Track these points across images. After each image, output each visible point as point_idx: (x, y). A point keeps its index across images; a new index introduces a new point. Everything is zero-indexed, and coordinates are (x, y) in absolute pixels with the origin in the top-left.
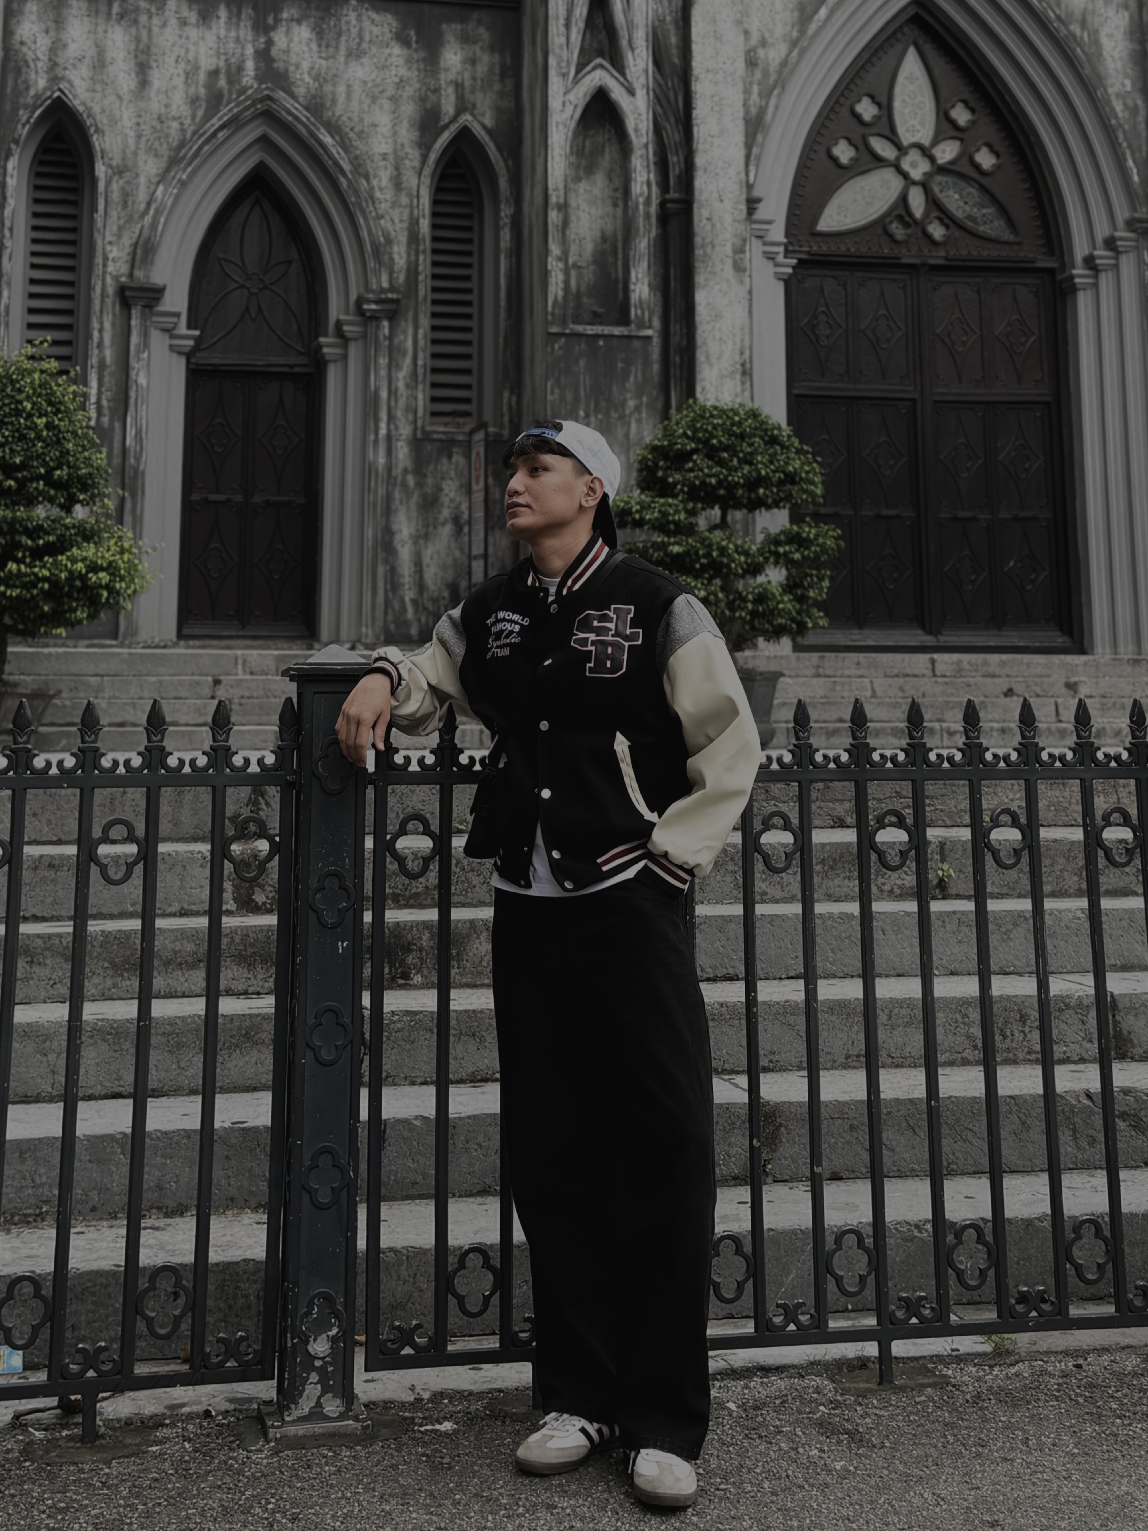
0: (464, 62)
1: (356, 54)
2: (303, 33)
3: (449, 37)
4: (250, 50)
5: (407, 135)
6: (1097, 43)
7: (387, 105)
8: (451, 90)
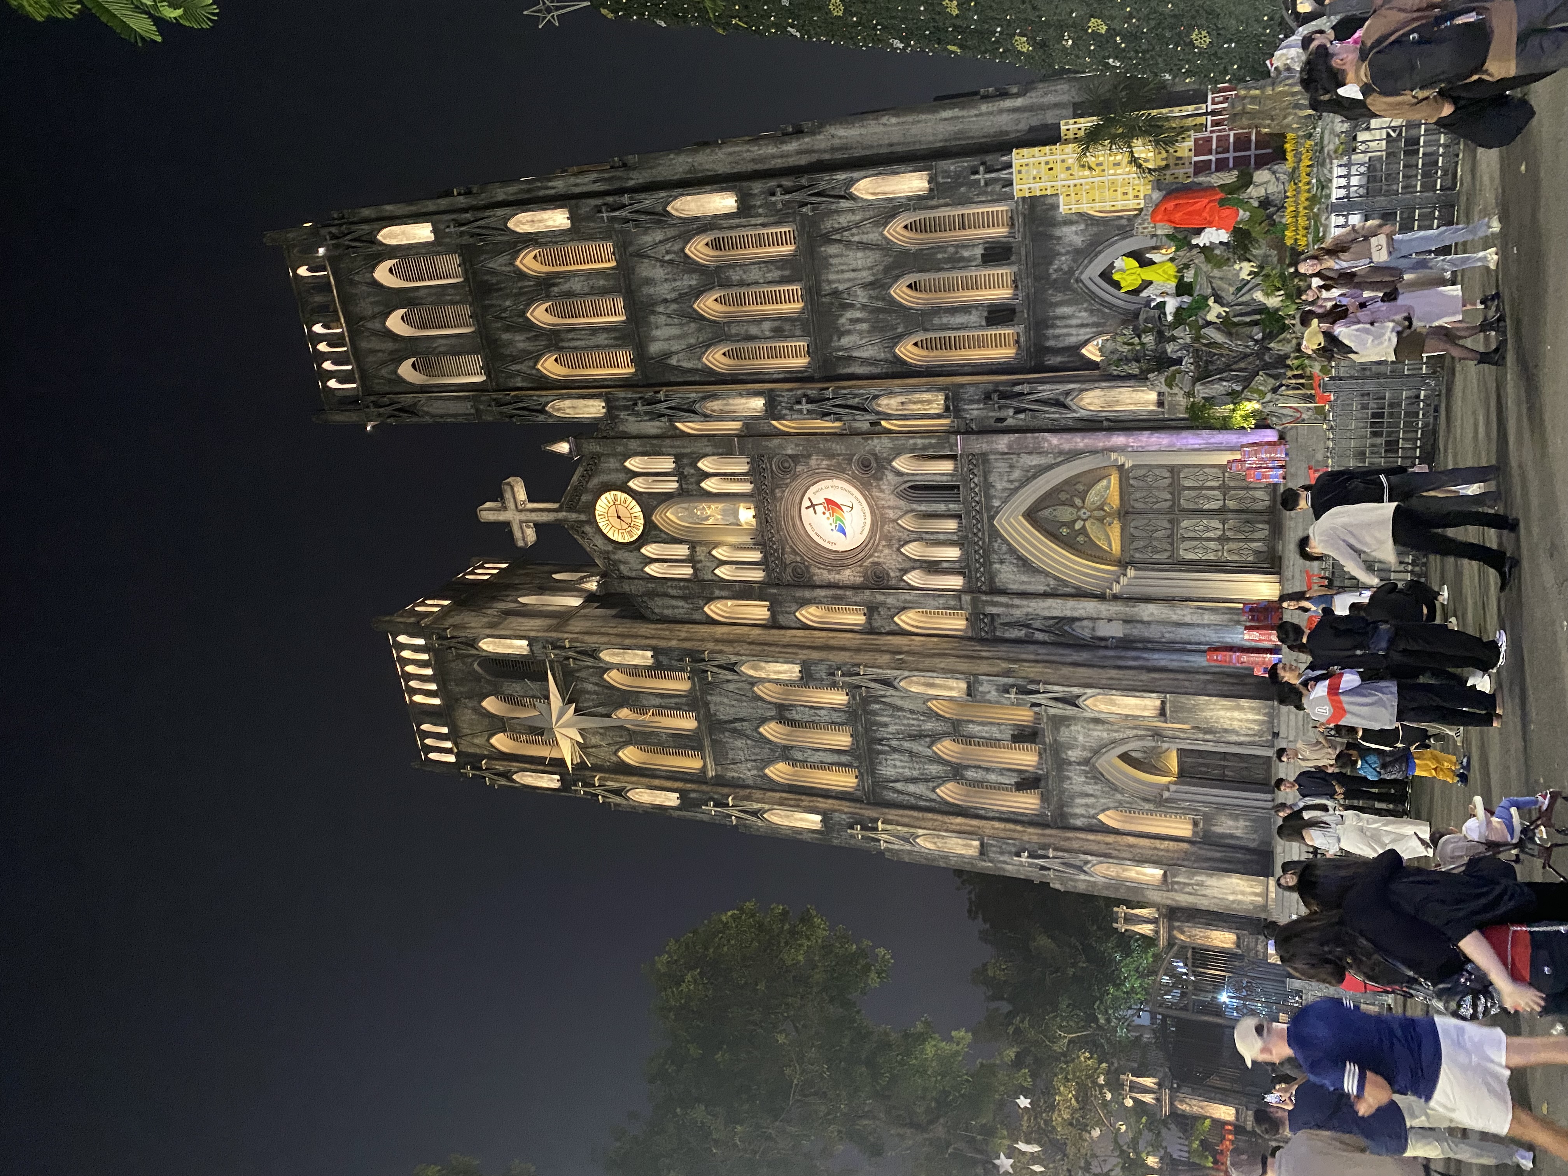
4: (1077, 767)
6: (1035, 466)
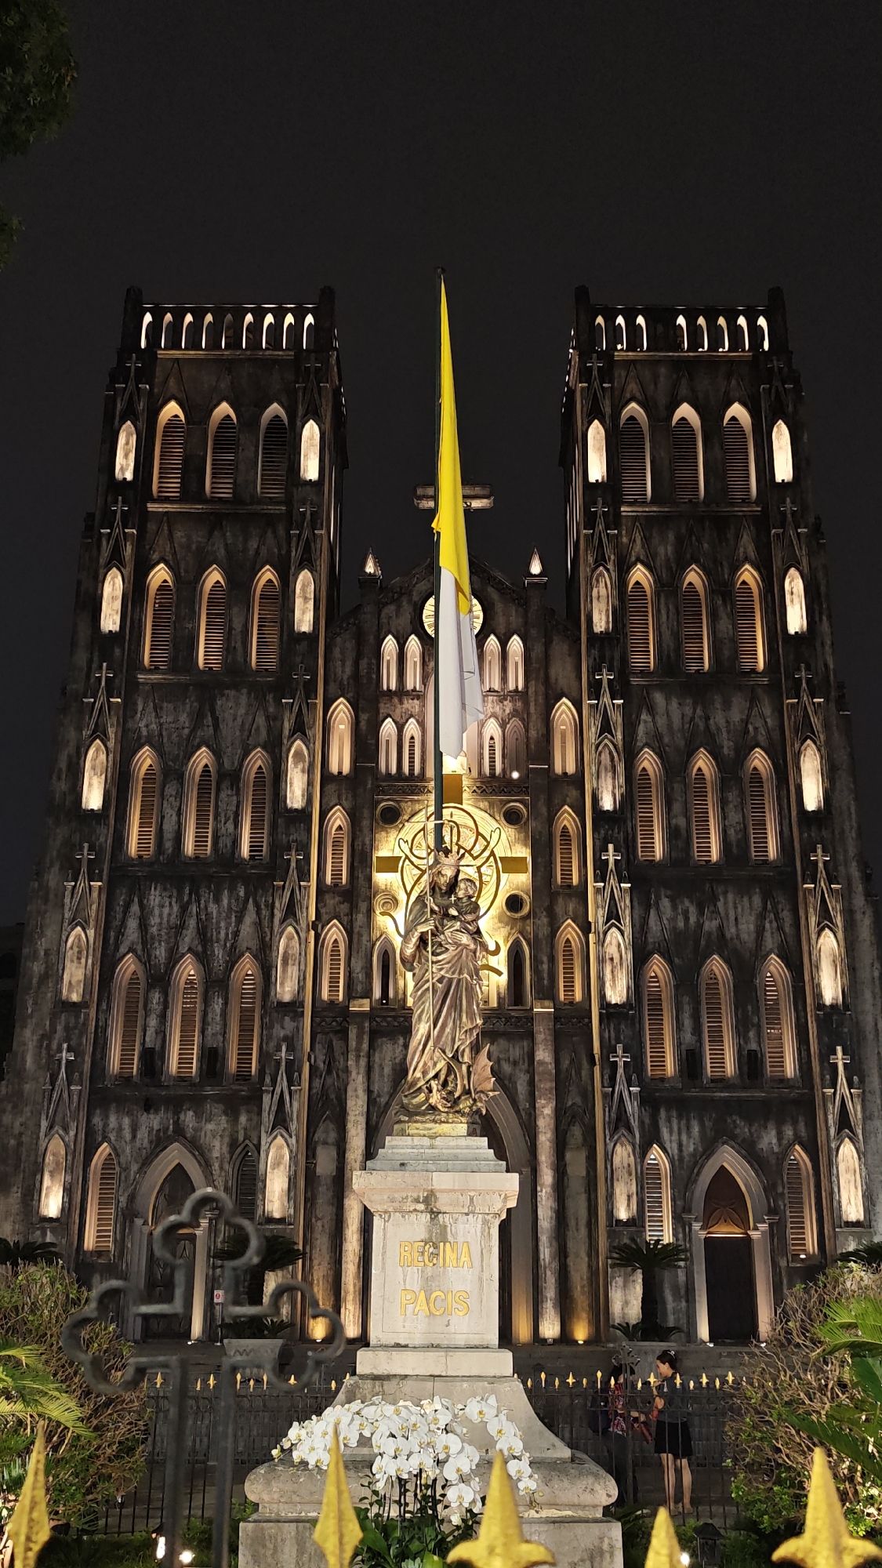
0: (247, 1120)
1: (209, 1120)
2: (191, 1113)
3: (243, 1111)
4: (171, 1121)
5: (225, 1149)
6: (516, 1089)
7: (218, 1137)
8: (242, 1131)
